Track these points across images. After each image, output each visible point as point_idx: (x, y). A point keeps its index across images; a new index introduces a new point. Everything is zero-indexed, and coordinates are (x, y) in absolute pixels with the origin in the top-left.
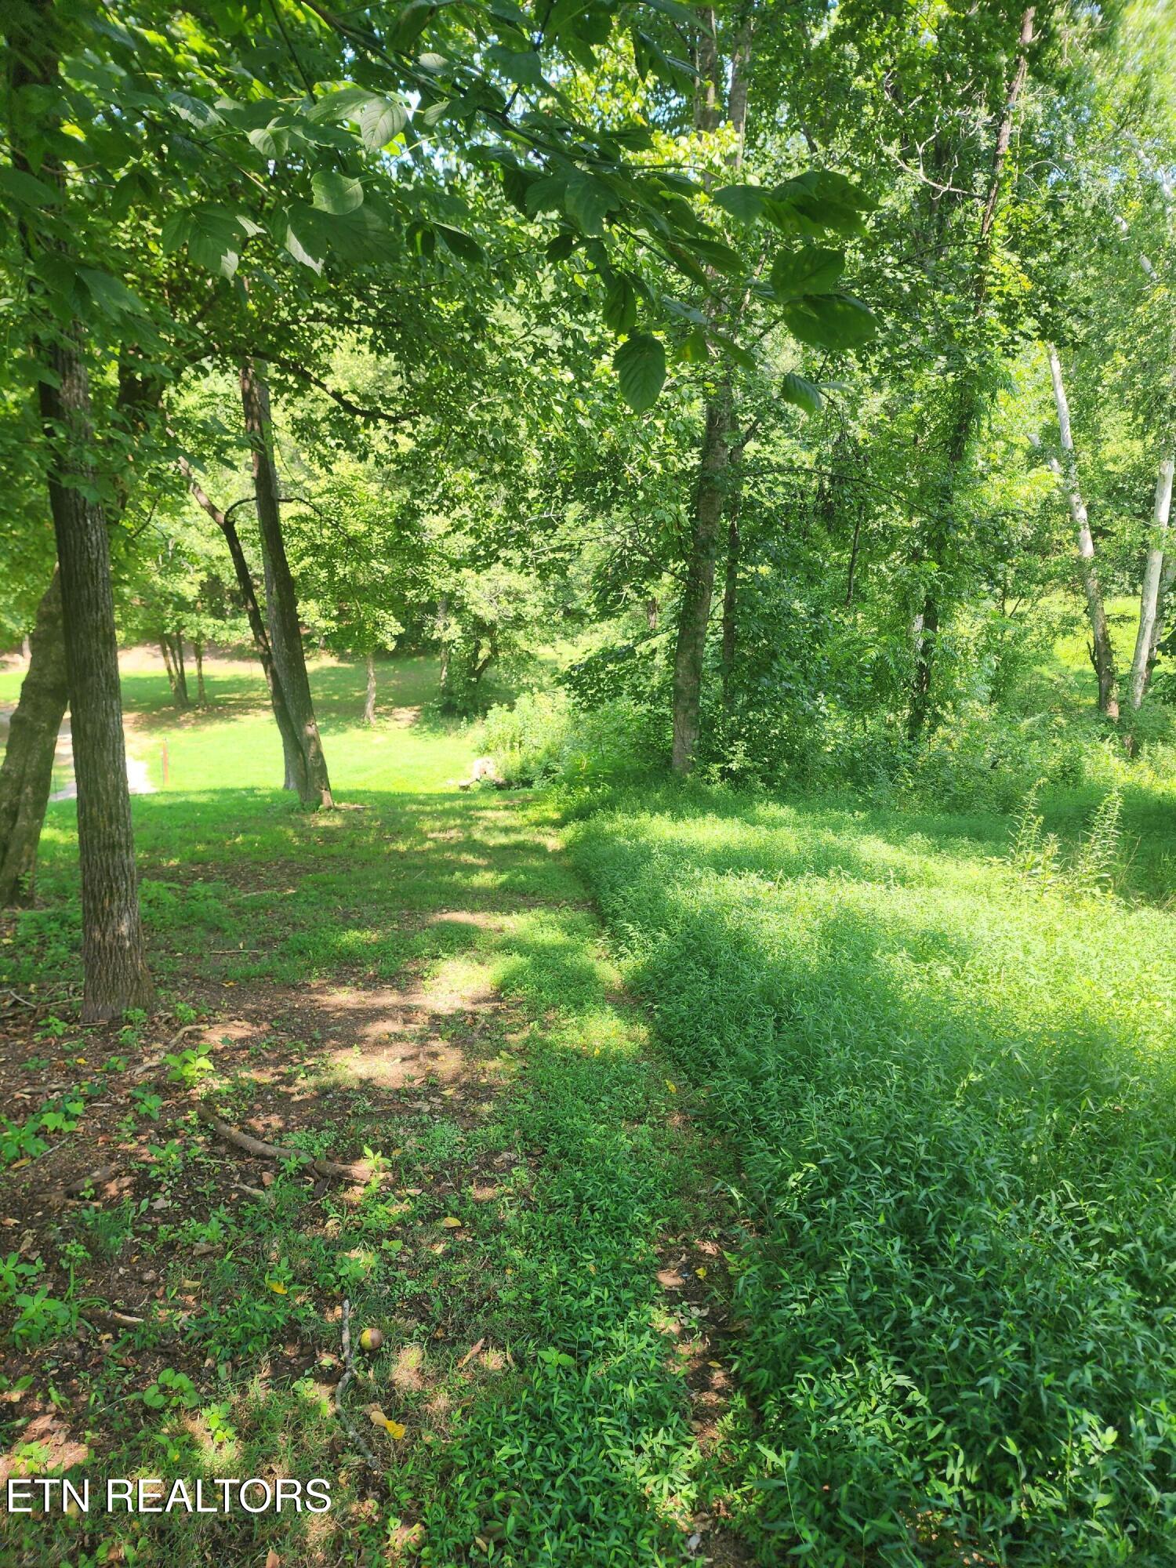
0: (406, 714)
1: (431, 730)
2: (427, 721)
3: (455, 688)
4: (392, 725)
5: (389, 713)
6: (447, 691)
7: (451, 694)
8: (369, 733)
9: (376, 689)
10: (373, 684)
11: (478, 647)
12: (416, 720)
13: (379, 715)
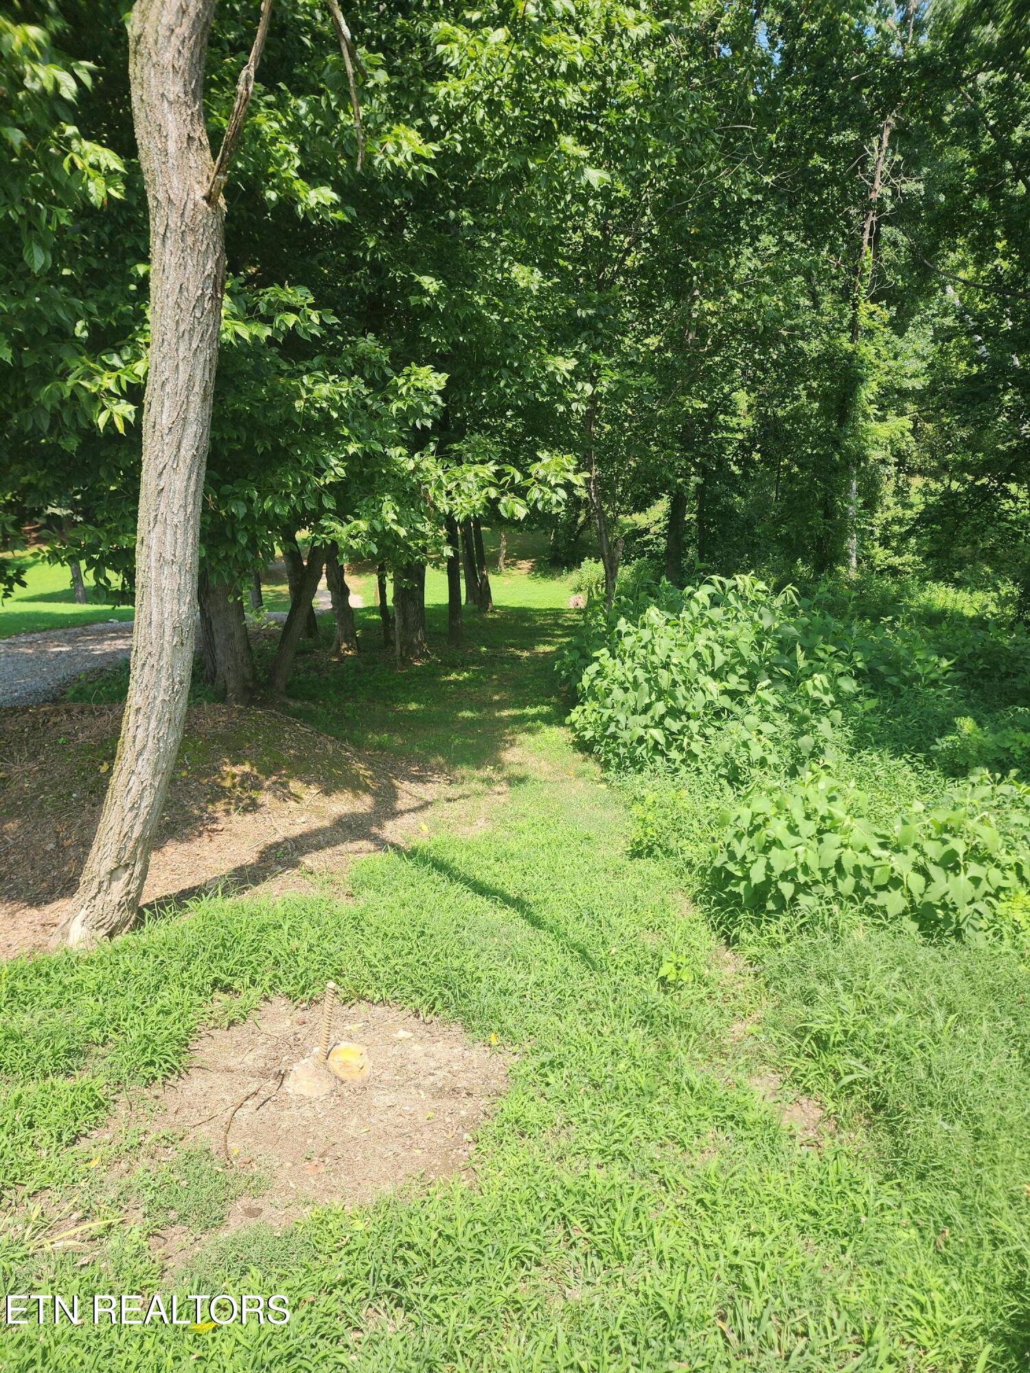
0: (526, 565)
1: (543, 576)
2: (540, 570)
3: (559, 545)
4: (516, 572)
5: (514, 564)
6: (554, 548)
7: (557, 550)
8: (500, 577)
9: (506, 547)
10: (504, 543)
11: (578, 516)
12: (532, 569)
13: (507, 565)
